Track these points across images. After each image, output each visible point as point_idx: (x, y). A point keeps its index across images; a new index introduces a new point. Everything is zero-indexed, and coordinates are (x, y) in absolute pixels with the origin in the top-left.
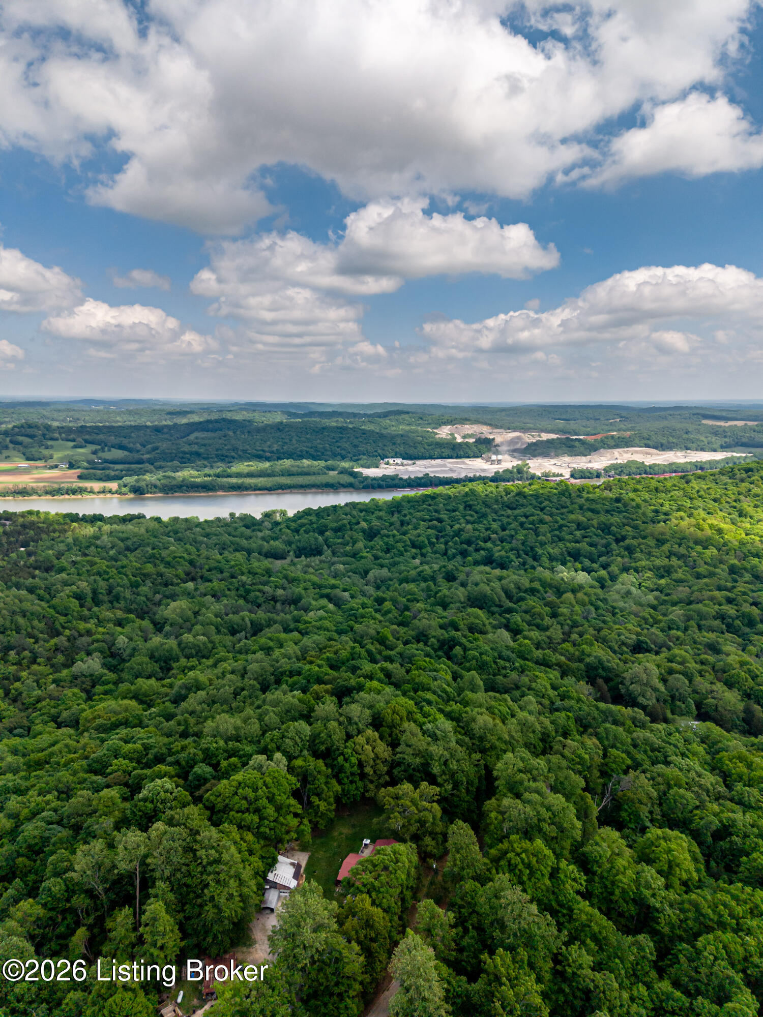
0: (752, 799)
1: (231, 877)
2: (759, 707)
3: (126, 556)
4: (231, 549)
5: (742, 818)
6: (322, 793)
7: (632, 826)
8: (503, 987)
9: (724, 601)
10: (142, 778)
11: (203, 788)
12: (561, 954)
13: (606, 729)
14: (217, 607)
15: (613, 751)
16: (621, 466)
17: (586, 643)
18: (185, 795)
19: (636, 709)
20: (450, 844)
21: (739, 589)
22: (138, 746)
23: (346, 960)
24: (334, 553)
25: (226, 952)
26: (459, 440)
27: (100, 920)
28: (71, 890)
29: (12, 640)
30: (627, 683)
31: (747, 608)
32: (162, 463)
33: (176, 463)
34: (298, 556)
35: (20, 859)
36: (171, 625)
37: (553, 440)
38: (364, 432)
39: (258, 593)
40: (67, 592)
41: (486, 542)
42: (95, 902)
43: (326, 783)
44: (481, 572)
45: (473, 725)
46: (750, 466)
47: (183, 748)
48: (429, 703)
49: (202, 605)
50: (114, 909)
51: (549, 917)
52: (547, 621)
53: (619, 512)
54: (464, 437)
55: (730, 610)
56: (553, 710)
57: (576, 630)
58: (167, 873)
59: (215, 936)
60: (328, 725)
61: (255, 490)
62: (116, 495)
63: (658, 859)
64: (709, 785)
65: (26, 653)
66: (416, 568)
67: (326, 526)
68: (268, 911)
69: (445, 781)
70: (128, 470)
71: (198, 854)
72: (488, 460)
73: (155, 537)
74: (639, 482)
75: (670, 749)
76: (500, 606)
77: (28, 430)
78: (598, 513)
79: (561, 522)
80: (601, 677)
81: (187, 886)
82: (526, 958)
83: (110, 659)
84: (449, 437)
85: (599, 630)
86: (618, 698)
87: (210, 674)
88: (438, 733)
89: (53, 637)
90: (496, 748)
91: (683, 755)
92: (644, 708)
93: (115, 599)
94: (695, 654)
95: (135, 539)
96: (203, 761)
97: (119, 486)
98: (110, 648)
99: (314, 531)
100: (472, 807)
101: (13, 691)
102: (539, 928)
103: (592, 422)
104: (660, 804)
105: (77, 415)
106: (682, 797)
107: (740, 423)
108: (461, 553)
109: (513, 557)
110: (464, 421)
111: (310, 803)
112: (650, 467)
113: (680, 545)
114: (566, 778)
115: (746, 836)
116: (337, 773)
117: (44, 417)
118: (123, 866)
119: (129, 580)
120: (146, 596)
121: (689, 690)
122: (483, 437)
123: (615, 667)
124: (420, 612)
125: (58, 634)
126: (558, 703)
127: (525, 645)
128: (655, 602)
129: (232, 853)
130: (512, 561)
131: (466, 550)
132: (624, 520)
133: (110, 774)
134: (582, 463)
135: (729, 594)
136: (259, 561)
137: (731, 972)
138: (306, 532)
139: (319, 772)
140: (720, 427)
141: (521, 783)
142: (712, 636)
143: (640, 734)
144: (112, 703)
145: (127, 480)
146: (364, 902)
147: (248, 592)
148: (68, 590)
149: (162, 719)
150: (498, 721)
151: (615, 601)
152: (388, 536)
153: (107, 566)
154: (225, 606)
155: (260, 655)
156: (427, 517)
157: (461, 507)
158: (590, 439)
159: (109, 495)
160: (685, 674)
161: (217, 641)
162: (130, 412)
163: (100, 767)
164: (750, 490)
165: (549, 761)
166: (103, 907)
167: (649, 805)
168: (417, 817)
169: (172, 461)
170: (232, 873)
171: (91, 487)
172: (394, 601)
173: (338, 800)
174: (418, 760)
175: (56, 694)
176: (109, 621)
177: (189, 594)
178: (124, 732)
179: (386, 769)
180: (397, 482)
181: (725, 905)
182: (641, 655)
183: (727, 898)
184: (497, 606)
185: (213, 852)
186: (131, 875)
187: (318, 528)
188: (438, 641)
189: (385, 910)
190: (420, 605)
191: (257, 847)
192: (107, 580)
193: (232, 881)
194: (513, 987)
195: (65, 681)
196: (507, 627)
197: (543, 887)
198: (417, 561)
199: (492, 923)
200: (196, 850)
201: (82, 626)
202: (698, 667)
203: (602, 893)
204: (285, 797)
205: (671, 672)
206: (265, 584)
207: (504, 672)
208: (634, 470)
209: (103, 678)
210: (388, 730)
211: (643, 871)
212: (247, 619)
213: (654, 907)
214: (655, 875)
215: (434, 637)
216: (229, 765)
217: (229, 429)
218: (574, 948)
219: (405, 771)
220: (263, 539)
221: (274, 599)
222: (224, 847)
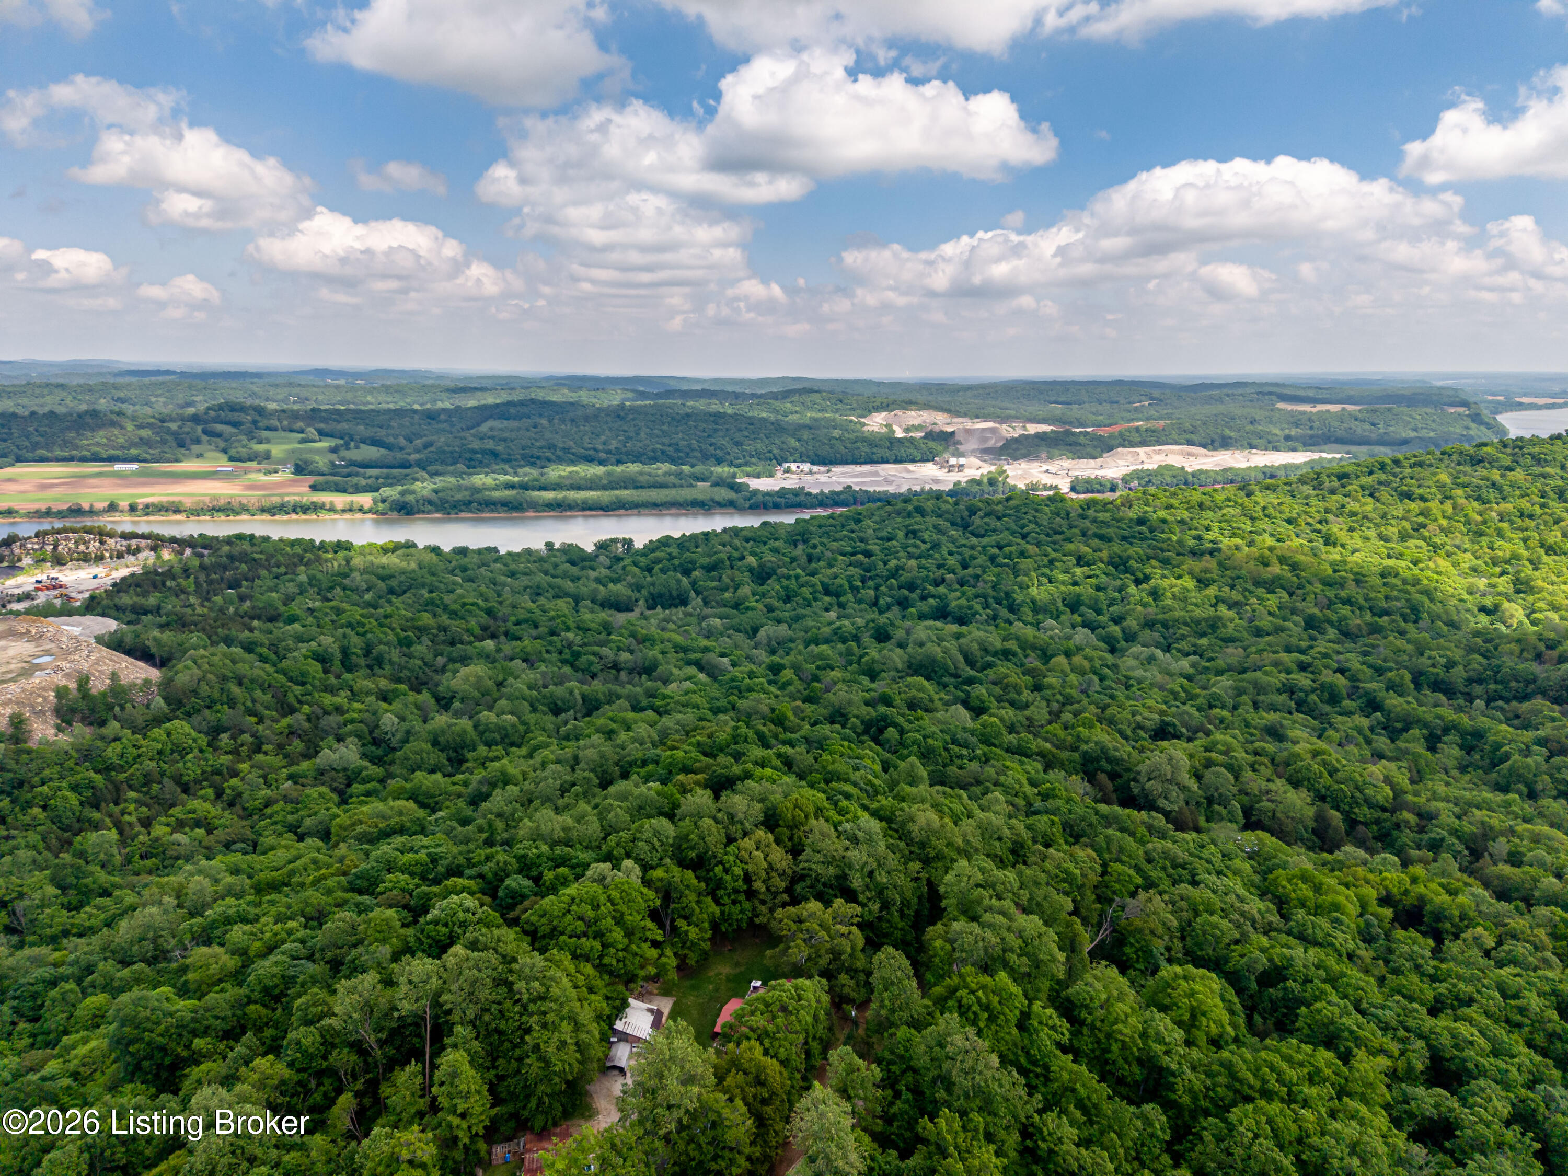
0: (1318, 931)
1: (562, 1019)
2: (1338, 814)
3: (389, 602)
4: (549, 595)
5: (1300, 955)
6: (692, 914)
7: (1141, 966)
8: (950, 1160)
9: (1294, 667)
10: (428, 897)
11: (520, 908)
12: (1032, 1125)
13: (1106, 837)
14: (531, 676)
15: (1118, 867)
16: (1149, 473)
17: (1084, 725)
18: (495, 915)
19: (1153, 813)
20: (875, 979)
21: (1317, 649)
22: (423, 856)
23: (727, 1123)
24: (706, 603)
25: (555, 1124)
26: (899, 434)
27: (373, 1086)
28: (329, 1043)
29: (224, 718)
30: (1143, 779)
31: (1328, 677)
32: (439, 468)
33: (461, 467)
34: (651, 607)
35: (252, 1007)
36: (462, 701)
37: (1045, 433)
38: (751, 421)
39: (592, 658)
40: (304, 651)
41: (937, 585)
42: (365, 1061)
43: (698, 902)
44: (927, 628)
45: (910, 826)
46: (1346, 470)
47: (488, 858)
48: (848, 796)
49: (510, 673)
50: (392, 1070)
51: (1015, 1073)
52: (1026, 695)
53: (1142, 540)
54: (907, 430)
55: (1303, 680)
56: (1031, 812)
57: (1069, 708)
58: (470, 1014)
59: (540, 1102)
60: (700, 823)
61: (584, 509)
62: (370, 516)
63: (1176, 1004)
64: (1255, 912)
65: (246, 737)
66: (830, 624)
67: (693, 562)
68: (616, 1072)
69: (869, 899)
70: (387, 477)
71: (516, 987)
72: (944, 465)
73: (433, 574)
74: (1175, 495)
75: (1200, 865)
76: (957, 676)
77: (230, 414)
78: (1110, 540)
79: (1053, 555)
80: (1103, 771)
81: (500, 1033)
82: (982, 1127)
83: (373, 748)
84: (884, 430)
85: (1104, 709)
86: (1128, 801)
87: (525, 765)
88: (860, 834)
89: (284, 716)
90: (944, 858)
91: (1219, 873)
92: (1167, 814)
93: (376, 663)
94: (1247, 742)
95: (403, 578)
96: (520, 872)
97: (375, 501)
98: (371, 732)
99: (675, 570)
100: (909, 938)
101: (228, 791)
102: (1001, 1086)
103: (1107, 406)
104: (1183, 938)
105: (304, 393)
106: (1216, 926)
107: (1334, 408)
108: (899, 603)
109: (978, 607)
110: (907, 405)
111: (674, 929)
112: (1193, 475)
113: (1232, 587)
114: (1045, 898)
115: (1307, 980)
116: (714, 889)
117: (253, 394)
118: (406, 1007)
119: (397, 635)
120: (422, 659)
121: (1235, 790)
122: (937, 429)
123: (1125, 757)
124: (835, 683)
125: (292, 711)
126: (1038, 804)
127: (992, 725)
128: (1191, 671)
129: (563, 986)
130: (977, 613)
131: (906, 598)
132: (1149, 551)
133: (381, 893)
134: (1088, 469)
135: (1302, 657)
136: (592, 612)
137: (1278, 1155)
138: (664, 571)
139: (688, 886)
140: (1304, 413)
141: (979, 901)
142: (1271, 717)
143: (1157, 845)
144: (377, 806)
145: (386, 492)
146: (753, 1051)
147: (576, 655)
148: (304, 648)
149: (455, 824)
150: (947, 820)
151: (1129, 669)
152: (788, 578)
153: (362, 616)
154: (544, 674)
155: (597, 738)
156: (849, 549)
157: (901, 534)
158: (1103, 432)
159: (359, 515)
160: (1230, 768)
161: (532, 721)
162: (387, 389)
163: (366, 884)
164: (1343, 506)
165: (1020, 874)
166: (376, 1067)
167: (1166, 938)
168: (828, 945)
169: (454, 463)
170: (565, 1011)
171: (332, 503)
172: (797, 668)
173: (715, 926)
174: (832, 871)
175: (294, 794)
176: (368, 693)
177: (488, 657)
178: (399, 840)
179: (784, 884)
180: (802, 498)
181: (1272, 1069)
182: (1165, 744)
183: (1276, 1059)
184: (951, 675)
185: (536, 984)
186: (418, 1021)
187: (681, 565)
188: (862, 722)
189: (782, 1062)
190: (836, 674)
191: (599, 983)
192: (363, 635)
193: (565, 1023)
194: (963, 1160)
195: (306, 777)
196: (966, 703)
197: (1007, 1037)
198: (833, 615)
199: (934, 1081)
200: (512, 983)
201: (328, 700)
202: (1251, 758)
203: (1093, 1051)
204: (639, 917)
205: (1209, 764)
206: (602, 644)
207: (959, 762)
208: (1169, 480)
209: (364, 773)
210: (787, 832)
211: (1153, 1020)
212: (576, 692)
213: (1168, 1069)
214: (1170, 1025)
215: (857, 717)
216: (557, 877)
217: (541, 415)
218: (1050, 1117)
219: (812, 887)
220: (598, 580)
221: (616, 667)
222: (552, 979)
